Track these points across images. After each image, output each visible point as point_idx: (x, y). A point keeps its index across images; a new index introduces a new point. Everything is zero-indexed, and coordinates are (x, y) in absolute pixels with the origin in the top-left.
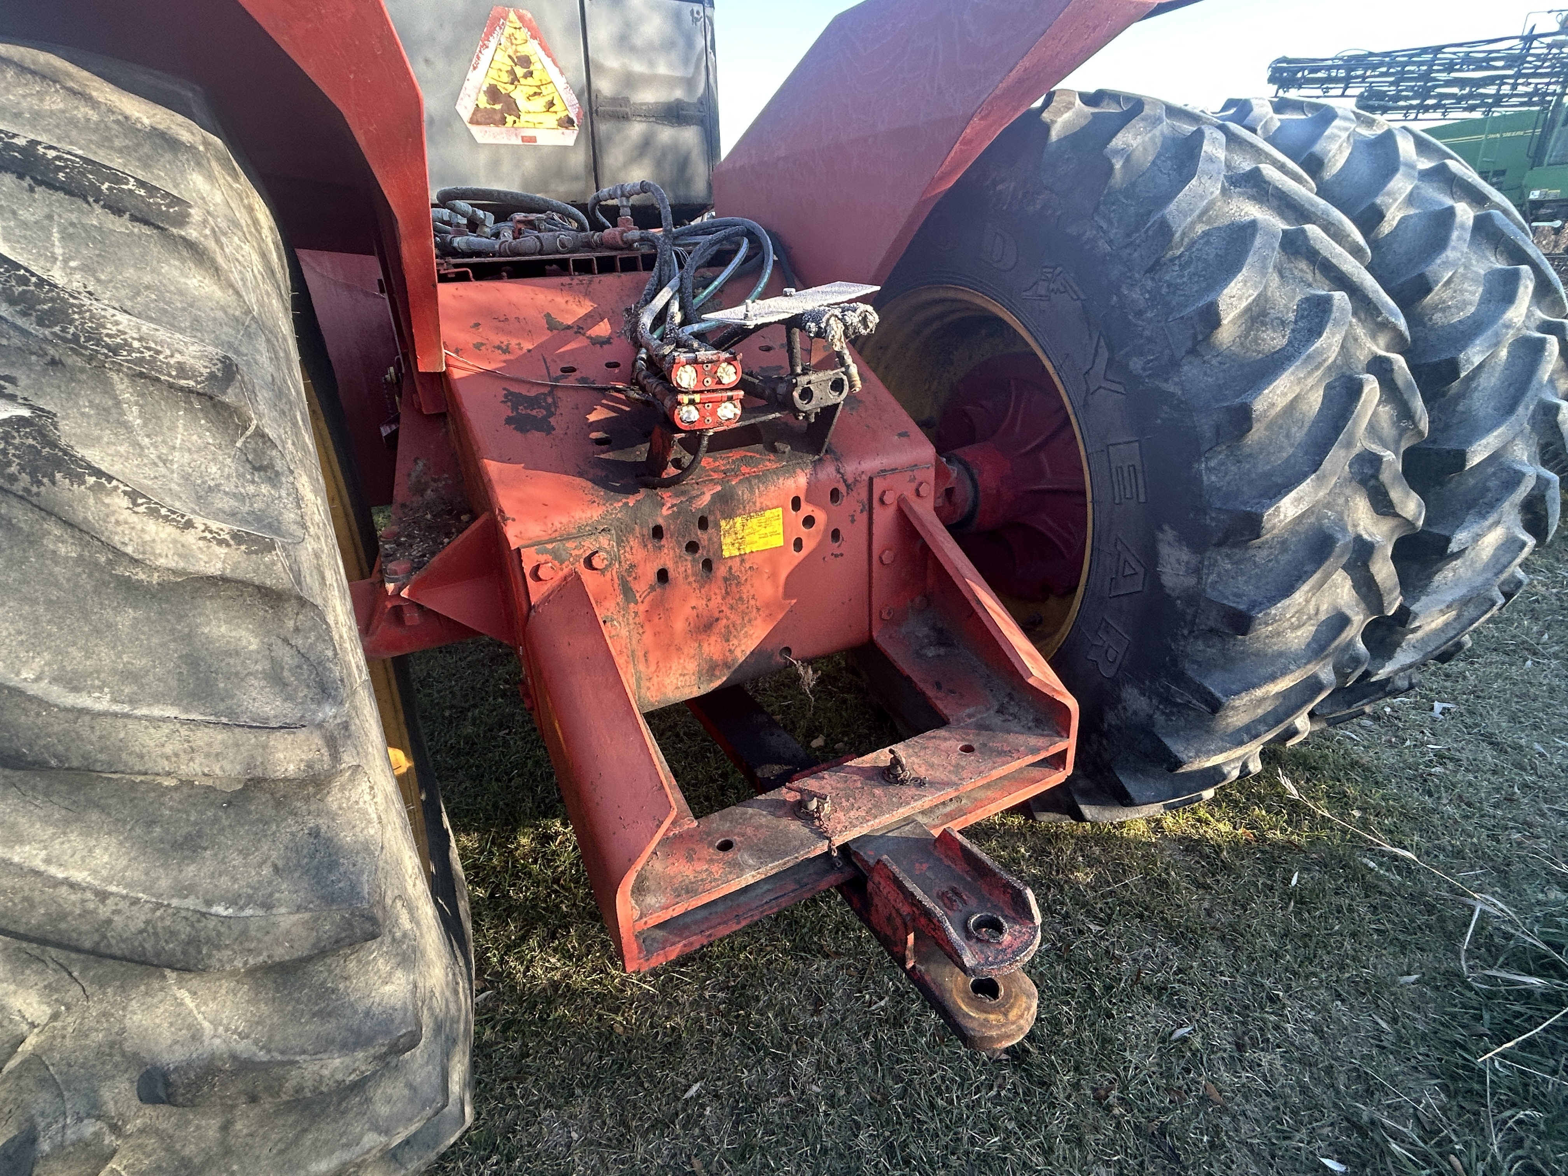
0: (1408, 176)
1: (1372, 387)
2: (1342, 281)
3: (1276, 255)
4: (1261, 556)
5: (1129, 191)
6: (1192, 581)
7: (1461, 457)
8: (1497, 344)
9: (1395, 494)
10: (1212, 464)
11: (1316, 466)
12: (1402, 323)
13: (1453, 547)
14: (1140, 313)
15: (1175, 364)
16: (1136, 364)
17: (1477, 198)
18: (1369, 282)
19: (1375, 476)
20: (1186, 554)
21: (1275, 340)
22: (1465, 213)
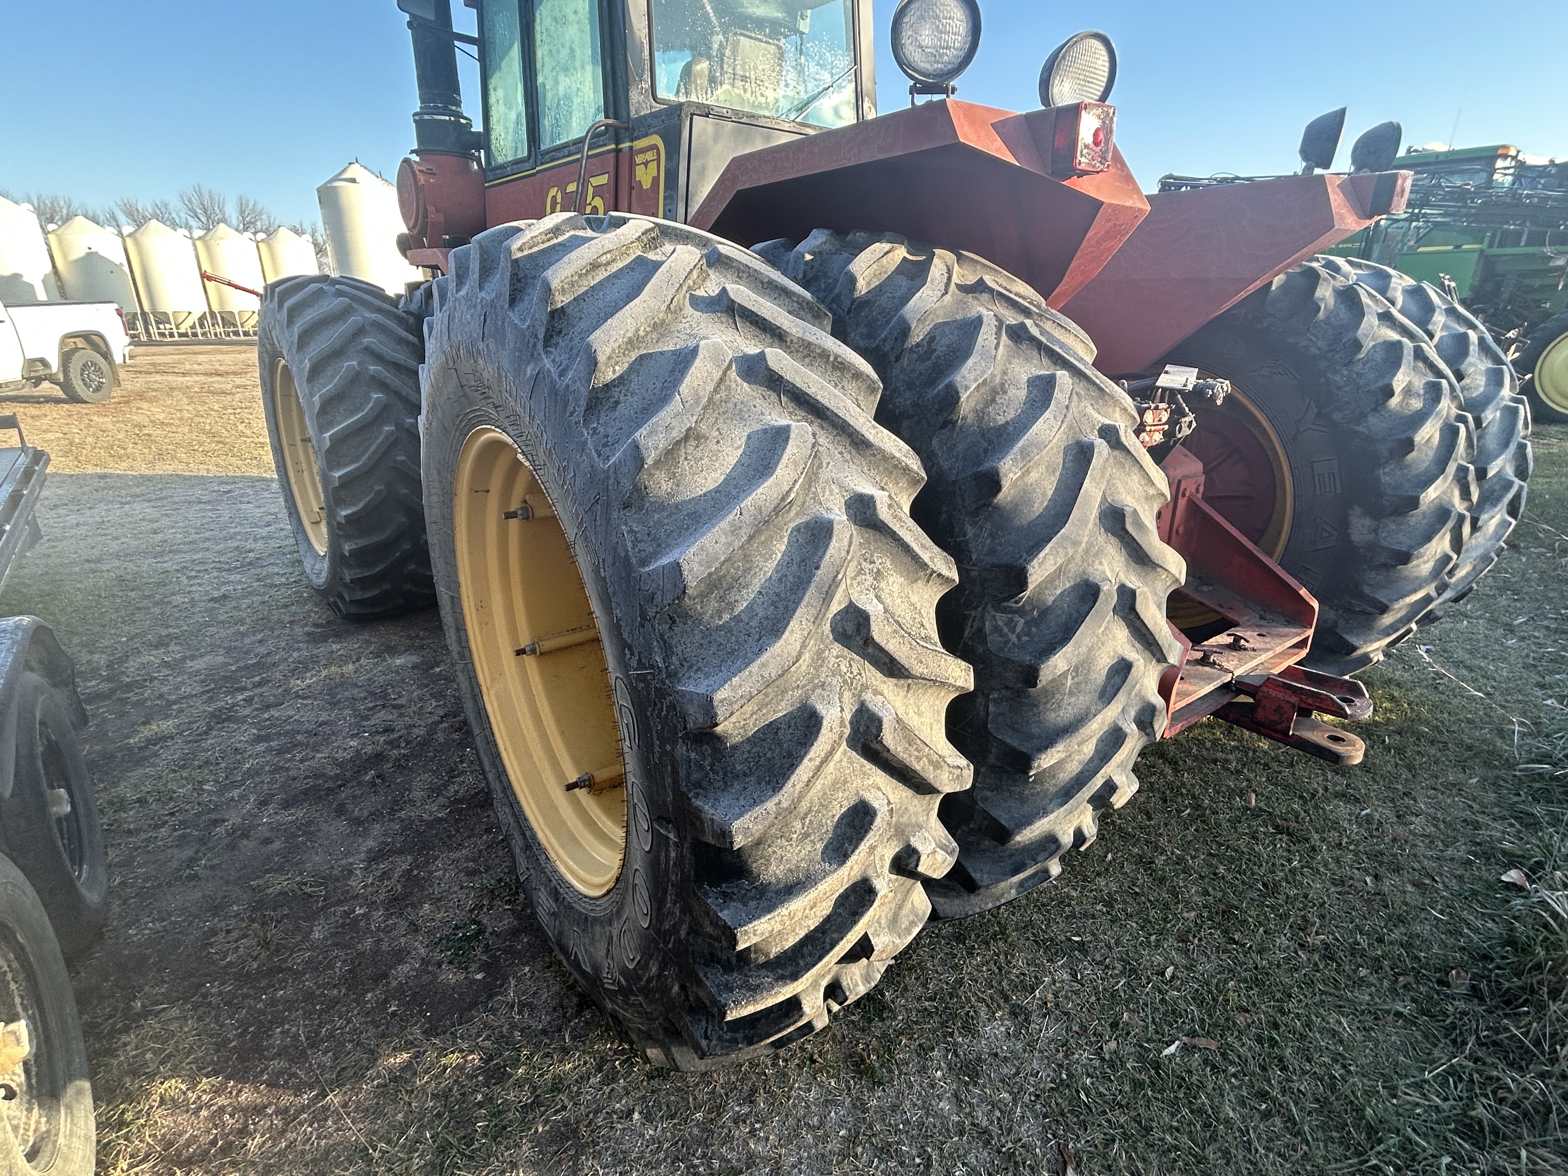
0: (1441, 314)
2: (1439, 374)
3: (1413, 360)
5: (1327, 321)
6: (1372, 536)
7: (1488, 469)
8: (1497, 410)
10: (1386, 470)
11: (1443, 471)
12: (1461, 396)
14: (1339, 388)
15: (1364, 416)
16: (1337, 416)
17: (1476, 329)
18: (1450, 374)
20: (1368, 522)
21: (1417, 404)
22: (1473, 336)
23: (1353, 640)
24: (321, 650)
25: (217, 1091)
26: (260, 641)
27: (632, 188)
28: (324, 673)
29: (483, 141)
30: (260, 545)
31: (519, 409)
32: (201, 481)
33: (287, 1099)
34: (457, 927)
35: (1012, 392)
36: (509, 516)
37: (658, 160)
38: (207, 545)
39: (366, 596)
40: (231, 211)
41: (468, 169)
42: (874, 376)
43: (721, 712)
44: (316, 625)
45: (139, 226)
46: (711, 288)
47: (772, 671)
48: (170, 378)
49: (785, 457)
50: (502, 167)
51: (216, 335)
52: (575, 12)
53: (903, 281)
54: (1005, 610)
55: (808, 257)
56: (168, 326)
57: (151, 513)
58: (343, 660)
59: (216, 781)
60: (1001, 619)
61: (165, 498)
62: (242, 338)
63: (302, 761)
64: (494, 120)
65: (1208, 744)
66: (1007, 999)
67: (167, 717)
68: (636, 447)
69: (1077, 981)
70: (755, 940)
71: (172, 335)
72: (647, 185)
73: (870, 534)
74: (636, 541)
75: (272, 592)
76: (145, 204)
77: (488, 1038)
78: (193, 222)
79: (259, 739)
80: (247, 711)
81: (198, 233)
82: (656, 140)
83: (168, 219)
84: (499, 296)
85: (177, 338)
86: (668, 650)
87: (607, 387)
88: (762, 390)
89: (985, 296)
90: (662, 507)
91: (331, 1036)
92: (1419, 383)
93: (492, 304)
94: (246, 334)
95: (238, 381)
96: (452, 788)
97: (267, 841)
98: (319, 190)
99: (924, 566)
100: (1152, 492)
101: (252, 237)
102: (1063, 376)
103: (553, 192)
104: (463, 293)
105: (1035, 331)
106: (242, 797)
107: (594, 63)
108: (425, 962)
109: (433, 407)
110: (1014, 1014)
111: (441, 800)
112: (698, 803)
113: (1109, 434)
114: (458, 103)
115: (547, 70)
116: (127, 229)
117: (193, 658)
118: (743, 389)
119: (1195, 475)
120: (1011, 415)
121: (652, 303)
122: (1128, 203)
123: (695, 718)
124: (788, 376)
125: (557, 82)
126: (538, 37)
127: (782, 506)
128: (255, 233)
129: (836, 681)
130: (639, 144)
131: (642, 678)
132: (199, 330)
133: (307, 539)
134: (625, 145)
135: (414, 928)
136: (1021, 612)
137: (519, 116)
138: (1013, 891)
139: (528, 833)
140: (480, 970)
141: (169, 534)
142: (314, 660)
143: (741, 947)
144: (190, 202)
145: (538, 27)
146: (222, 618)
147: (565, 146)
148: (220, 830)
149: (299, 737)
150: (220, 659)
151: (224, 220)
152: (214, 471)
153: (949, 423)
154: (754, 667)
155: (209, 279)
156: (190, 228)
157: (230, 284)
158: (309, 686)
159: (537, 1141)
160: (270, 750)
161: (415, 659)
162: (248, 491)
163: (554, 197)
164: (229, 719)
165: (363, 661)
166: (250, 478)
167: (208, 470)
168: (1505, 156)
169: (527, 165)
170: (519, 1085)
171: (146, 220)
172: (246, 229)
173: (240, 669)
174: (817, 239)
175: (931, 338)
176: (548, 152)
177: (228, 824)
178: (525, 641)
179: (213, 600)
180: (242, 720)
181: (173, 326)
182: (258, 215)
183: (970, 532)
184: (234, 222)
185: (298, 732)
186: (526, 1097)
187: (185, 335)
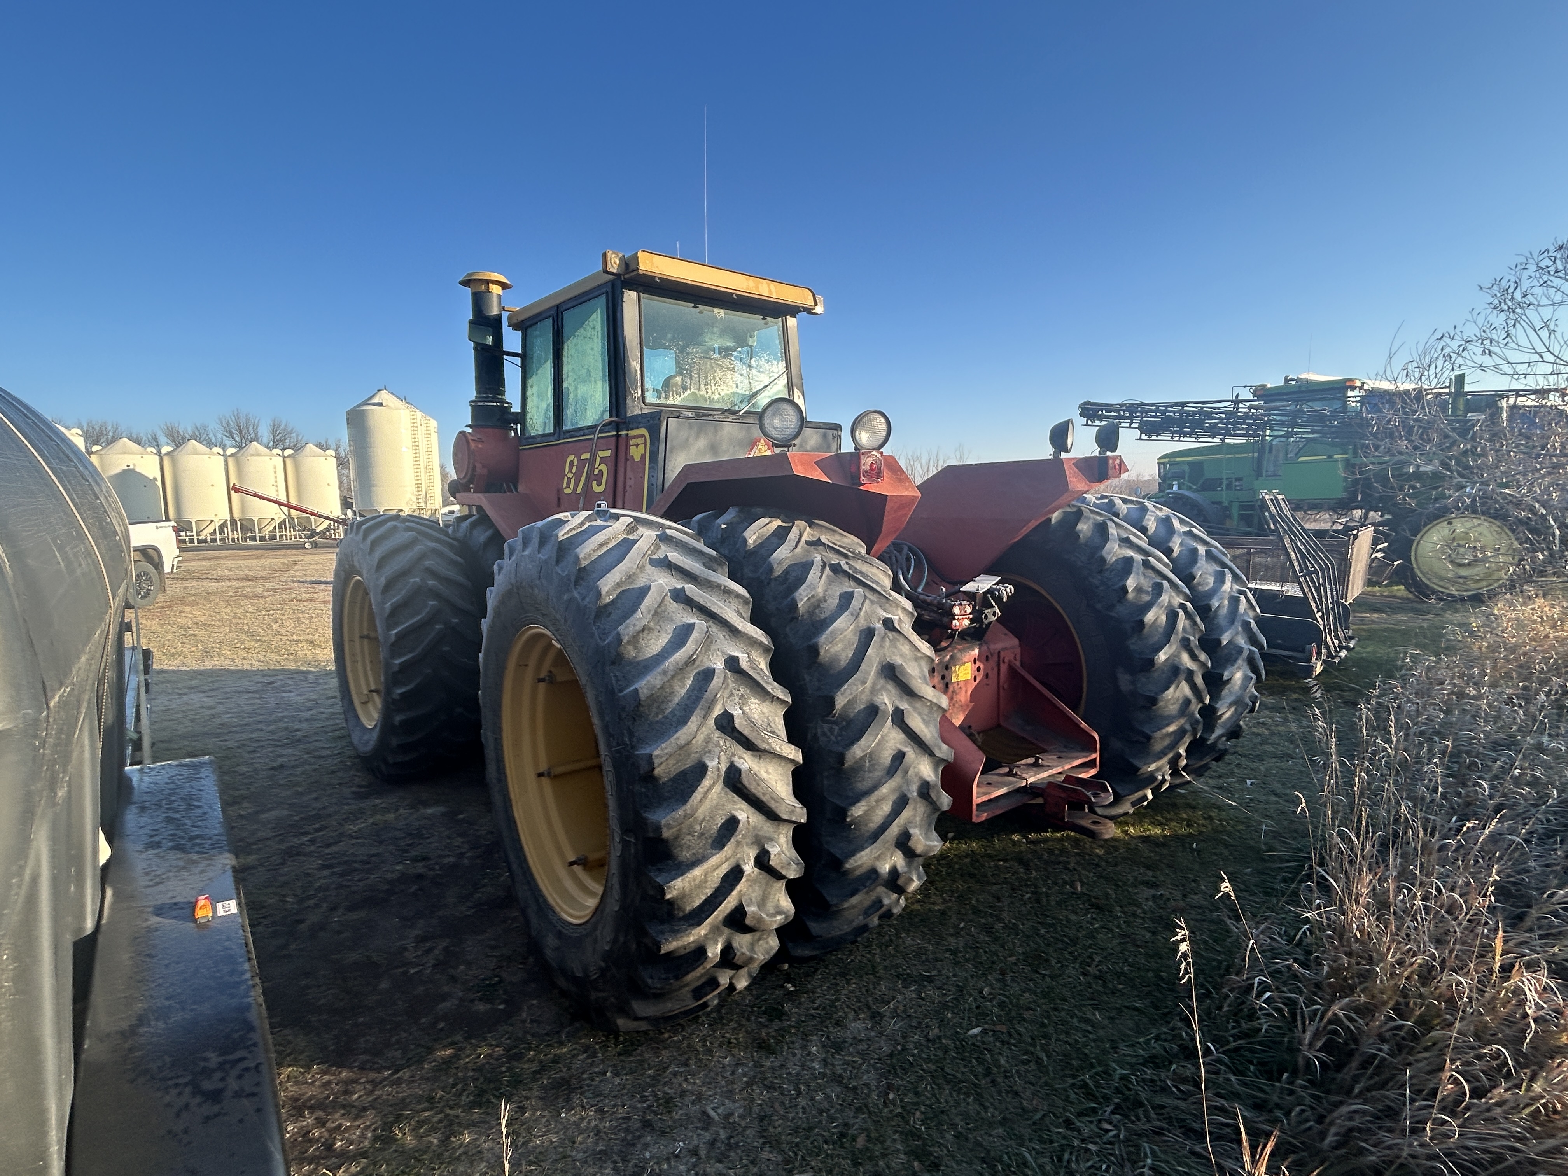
0: (1180, 536)
1: (1181, 613)
2: (1165, 577)
3: (1142, 568)
4: (1156, 675)
5: (1086, 544)
6: (1132, 687)
7: (1219, 642)
8: (1222, 599)
9: (1197, 652)
10: (1133, 642)
11: (1168, 641)
12: (1187, 591)
13: (1225, 678)
14: (1097, 588)
15: (1114, 606)
16: (1099, 606)
17: (1206, 543)
18: (1172, 576)
19: (1189, 645)
20: (1128, 677)
21: (1147, 598)
22: (1202, 549)
23: (1136, 763)
24: (366, 804)
25: (325, 1073)
26: (316, 799)
27: (627, 460)
28: (371, 820)
29: (521, 417)
30: (305, 726)
31: (558, 617)
32: (246, 674)
33: (373, 1075)
34: (485, 979)
35: (830, 601)
36: (541, 680)
37: (645, 444)
38: (259, 726)
39: (407, 759)
40: (264, 432)
41: (507, 435)
42: (747, 595)
43: (657, 762)
44: (359, 786)
45: (178, 446)
46: (660, 555)
47: (682, 742)
48: (205, 583)
49: (691, 639)
50: (534, 437)
51: (233, 540)
52: (592, 349)
53: (775, 540)
54: (829, 722)
55: (724, 526)
56: (189, 533)
57: (209, 702)
58: (387, 810)
59: (295, 896)
60: (826, 727)
61: (217, 689)
62: (258, 542)
63: (359, 881)
64: (529, 407)
65: (1057, 852)
66: (869, 1008)
67: (249, 854)
68: (618, 634)
69: (923, 999)
70: (675, 893)
71: (192, 541)
72: (637, 458)
73: (737, 676)
74: (617, 681)
75: (322, 762)
76: (186, 427)
77: (509, 1038)
78: (228, 442)
79: (324, 867)
80: (312, 848)
81: (231, 451)
82: (643, 431)
83: (205, 439)
84: (550, 558)
85: (196, 544)
86: (631, 734)
87: (606, 605)
88: (682, 606)
89: (821, 548)
90: (630, 663)
91: (398, 1042)
92: (1147, 585)
93: (546, 562)
94: (262, 539)
95: (268, 585)
96: (477, 896)
97: (339, 933)
98: (348, 413)
99: (768, 693)
100: (919, 655)
101: (280, 452)
102: (859, 591)
103: (571, 458)
104: (526, 553)
105: (846, 567)
106: (317, 906)
107: (603, 380)
108: (461, 1000)
109: (498, 613)
110: (873, 1017)
111: (469, 904)
112: (645, 815)
113: (888, 624)
114: (503, 393)
115: (570, 380)
116: (165, 449)
117: (263, 812)
118: (673, 606)
119: (1012, 648)
120: (828, 613)
121: (629, 565)
122: (906, 493)
123: (644, 767)
124: (696, 599)
125: (576, 388)
126: (565, 359)
127: (690, 661)
128: (283, 450)
129: (717, 750)
130: (632, 433)
131: (618, 751)
132: (218, 537)
133: (357, 717)
134: (623, 433)
135: (453, 979)
136: (835, 723)
137: (548, 405)
138: (861, 918)
139: (541, 900)
140: (501, 1004)
141: (225, 718)
142: (362, 811)
143: (668, 897)
144: (228, 424)
145: (565, 353)
146: (282, 782)
147: (582, 429)
148: (302, 927)
149: (356, 865)
150: (285, 812)
151: (256, 439)
152: (257, 666)
153: (795, 619)
154: (673, 739)
155: (237, 490)
156: (224, 449)
157: (255, 495)
158: (360, 830)
159: (544, 1088)
160: (333, 874)
161: (441, 809)
162: (290, 682)
163: (572, 462)
164: (298, 854)
165: (401, 811)
166: (289, 671)
167: (251, 665)
168: (1353, 388)
169: (552, 438)
170: (531, 1061)
171: (185, 440)
172: (275, 447)
173: (302, 819)
174: (731, 514)
175: (786, 572)
176: (569, 431)
177: (308, 923)
178: (543, 768)
179: (273, 769)
180: (310, 854)
181: (195, 533)
182: (288, 433)
183: (807, 678)
184: (265, 440)
185: (355, 862)
186: (535, 1067)
187: (205, 541)
